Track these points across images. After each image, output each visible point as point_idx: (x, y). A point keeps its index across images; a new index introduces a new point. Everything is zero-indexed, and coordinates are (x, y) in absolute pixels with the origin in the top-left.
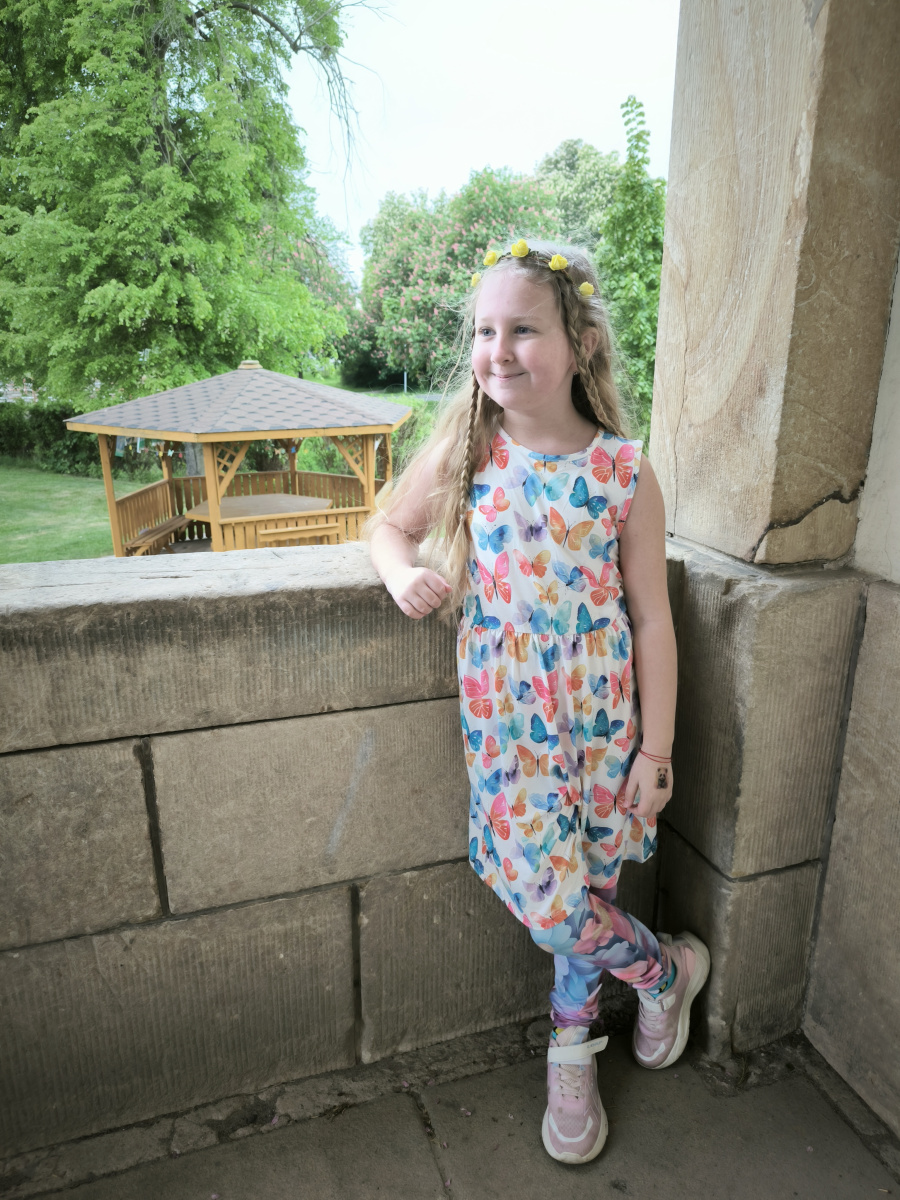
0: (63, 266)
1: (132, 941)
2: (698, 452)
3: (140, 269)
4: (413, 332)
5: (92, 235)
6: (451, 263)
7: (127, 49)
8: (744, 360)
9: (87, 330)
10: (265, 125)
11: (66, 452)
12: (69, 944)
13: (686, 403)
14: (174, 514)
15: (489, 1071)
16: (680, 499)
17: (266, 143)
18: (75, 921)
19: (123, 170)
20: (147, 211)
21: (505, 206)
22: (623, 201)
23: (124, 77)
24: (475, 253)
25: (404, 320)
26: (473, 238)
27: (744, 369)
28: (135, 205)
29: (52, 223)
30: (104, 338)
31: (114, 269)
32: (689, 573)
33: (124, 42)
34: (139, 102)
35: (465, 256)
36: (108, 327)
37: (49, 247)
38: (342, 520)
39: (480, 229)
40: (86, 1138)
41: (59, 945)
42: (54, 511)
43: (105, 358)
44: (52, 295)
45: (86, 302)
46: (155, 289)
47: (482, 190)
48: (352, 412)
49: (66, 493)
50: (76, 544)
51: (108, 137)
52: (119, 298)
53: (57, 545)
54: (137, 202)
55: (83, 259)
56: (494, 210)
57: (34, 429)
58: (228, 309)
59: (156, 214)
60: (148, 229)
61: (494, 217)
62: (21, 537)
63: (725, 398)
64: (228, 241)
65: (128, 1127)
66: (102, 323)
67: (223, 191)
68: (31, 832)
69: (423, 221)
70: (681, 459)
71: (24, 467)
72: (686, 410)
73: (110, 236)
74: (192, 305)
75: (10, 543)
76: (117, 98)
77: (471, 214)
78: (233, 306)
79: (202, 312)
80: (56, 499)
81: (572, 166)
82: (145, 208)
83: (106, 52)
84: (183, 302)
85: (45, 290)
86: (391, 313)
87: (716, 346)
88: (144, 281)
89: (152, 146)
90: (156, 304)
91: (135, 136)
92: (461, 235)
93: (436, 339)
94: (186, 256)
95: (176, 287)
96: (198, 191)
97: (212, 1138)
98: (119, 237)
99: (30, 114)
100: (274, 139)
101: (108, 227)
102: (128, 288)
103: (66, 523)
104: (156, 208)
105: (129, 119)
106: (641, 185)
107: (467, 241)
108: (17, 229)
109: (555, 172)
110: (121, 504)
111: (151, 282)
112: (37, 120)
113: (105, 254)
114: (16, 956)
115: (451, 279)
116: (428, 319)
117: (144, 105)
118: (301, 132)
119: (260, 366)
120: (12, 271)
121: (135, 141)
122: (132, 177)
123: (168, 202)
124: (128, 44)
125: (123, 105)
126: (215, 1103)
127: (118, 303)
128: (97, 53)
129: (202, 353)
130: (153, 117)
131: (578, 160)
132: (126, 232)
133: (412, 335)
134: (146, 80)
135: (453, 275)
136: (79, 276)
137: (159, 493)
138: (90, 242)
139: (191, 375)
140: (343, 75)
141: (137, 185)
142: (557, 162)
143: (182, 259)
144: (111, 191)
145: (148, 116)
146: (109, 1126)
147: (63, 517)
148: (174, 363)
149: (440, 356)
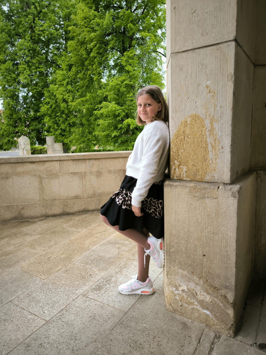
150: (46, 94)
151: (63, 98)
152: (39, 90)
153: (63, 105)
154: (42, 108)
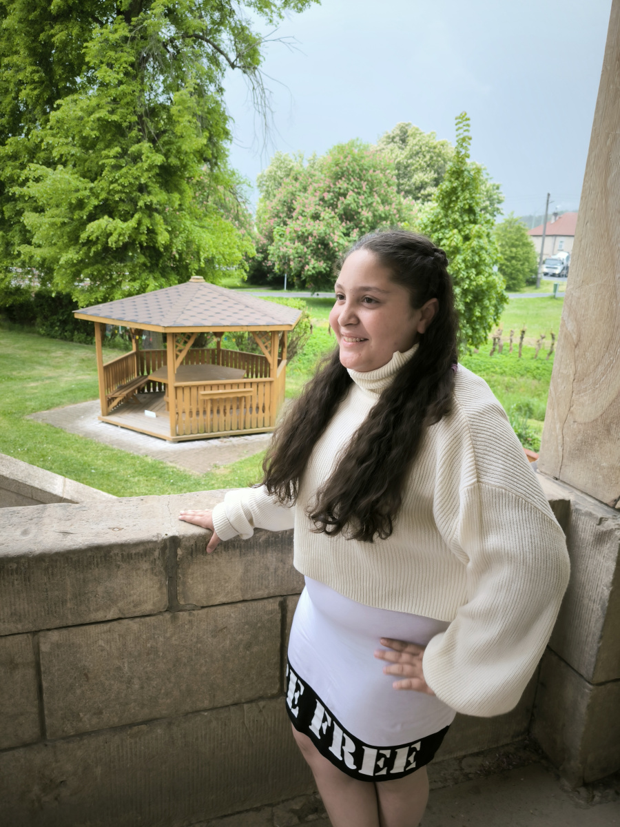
0: (71, 204)
1: (264, 707)
2: (579, 438)
3: (123, 209)
4: (294, 251)
5: (92, 185)
6: (322, 206)
7: (125, 65)
8: (614, 396)
9: (85, 248)
10: (208, 115)
11: (58, 324)
12: (232, 708)
13: (572, 409)
14: (138, 374)
15: (444, 787)
16: (564, 461)
17: (209, 128)
18: (237, 695)
19: (116, 143)
20: (131, 172)
21: (360, 169)
22: (450, 181)
23: (121, 83)
24: (338, 199)
25: (288, 242)
26: (337, 190)
27: (614, 401)
28: (122, 167)
29: (67, 176)
30: (96, 253)
31: (106, 208)
32: (572, 508)
33: (123, 60)
34: (128, 99)
35: (332, 201)
36: (99, 247)
37: (65, 192)
38: (255, 386)
39: (343, 184)
40: (225, 816)
41: (227, 709)
42: (53, 366)
43: (96, 267)
44: (64, 224)
45: (87, 230)
46: (132, 223)
47: (346, 157)
48: (266, 315)
49: (59, 353)
50: (71, 391)
51: (107, 121)
52: (108, 228)
53: (58, 391)
54: (124, 165)
55: (86, 201)
56: (353, 171)
57: (37, 307)
58: (180, 237)
59: (137, 173)
60: (130, 183)
61: (353, 176)
62: (33, 384)
63: (600, 413)
64: (181, 192)
65: (247, 811)
66: (95, 243)
67: (179, 158)
68: (223, 647)
69: (303, 175)
70: (567, 439)
71: (30, 332)
72: (572, 413)
73: (104, 186)
74: (156, 234)
75: (26, 388)
76: (114, 95)
77: (337, 174)
78: (183, 235)
79: (163, 238)
80: (53, 357)
81: (403, 141)
82: (130, 170)
83: (110, 66)
84: (151, 232)
85: (59, 220)
86: (279, 237)
87: (595, 384)
88: (125, 217)
89: (136, 129)
90: (132, 232)
91: (125, 121)
92: (330, 187)
93: (309, 257)
94: (155, 201)
95: (147, 222)
96: (165, 159)
97: (295, 820)
98: (111, 188)
99: (57, 105)
100: (214, 125)
101: (103, 181)
102: (115, 221)
103: (62, 376)
104: (137, 169)
105: (122, 110)
106: (463, 171)
107: (333, 192)
108: (41, 178)
109: (392, 144)
110: (106, 368)
111: (130, 218)
112: (62, 108)
113: (101, 198)
114: (206, 714)
115: (321, 218)
116: (304, 243)
117: (132, 101)
118: (230, 120)
119: (204, 280)
120: (34, 204)
121: (125, 125)
122: (121, 148)
123: (145, 166)
124: (126, 62)
125: (118, 100)
126: (293, 798)
127: (108, 232)
128: (104, 67)
129: (160, 266)
130: (138, 109)
131: (408, 136)
132: (115, 185)
133: (293, 254)
134: (135, 86)
135: (322, 215)
136: (83, 212)
137: (130, 361)
138: (91, 189)
139: (153, 280)
140: (265, 87)
141: (124, 153)
142: (394, 138)
143: (151, 204)
144: (108, 157)
145: (134, 108)
146: (237, 810)
147: (60, 371)
148: (141, 272)
149: (311, 269)
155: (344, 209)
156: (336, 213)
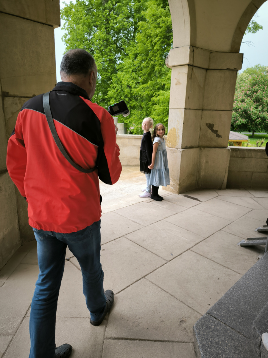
149: (239, 122)
150: (114, 79)
151: (128, 84)
152: (109, 76)
153: (127, 90)
154: (110, 91)
155: (256, 98)
156: (252, 99)
